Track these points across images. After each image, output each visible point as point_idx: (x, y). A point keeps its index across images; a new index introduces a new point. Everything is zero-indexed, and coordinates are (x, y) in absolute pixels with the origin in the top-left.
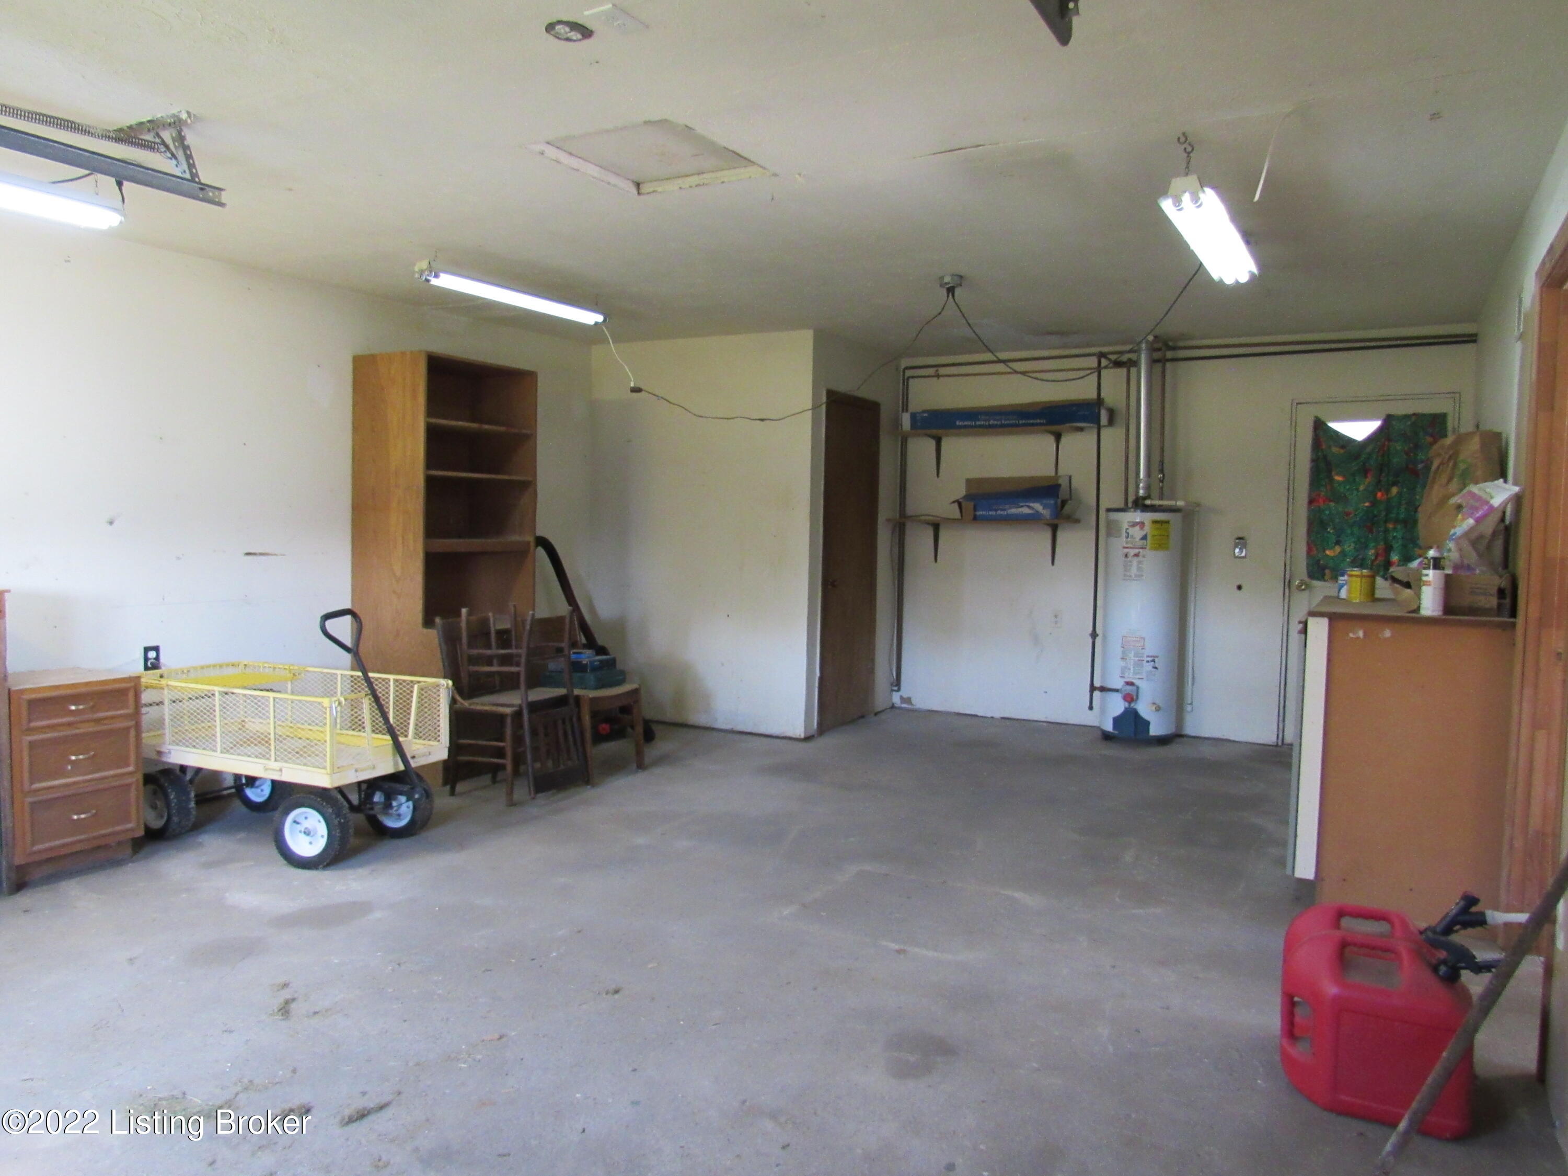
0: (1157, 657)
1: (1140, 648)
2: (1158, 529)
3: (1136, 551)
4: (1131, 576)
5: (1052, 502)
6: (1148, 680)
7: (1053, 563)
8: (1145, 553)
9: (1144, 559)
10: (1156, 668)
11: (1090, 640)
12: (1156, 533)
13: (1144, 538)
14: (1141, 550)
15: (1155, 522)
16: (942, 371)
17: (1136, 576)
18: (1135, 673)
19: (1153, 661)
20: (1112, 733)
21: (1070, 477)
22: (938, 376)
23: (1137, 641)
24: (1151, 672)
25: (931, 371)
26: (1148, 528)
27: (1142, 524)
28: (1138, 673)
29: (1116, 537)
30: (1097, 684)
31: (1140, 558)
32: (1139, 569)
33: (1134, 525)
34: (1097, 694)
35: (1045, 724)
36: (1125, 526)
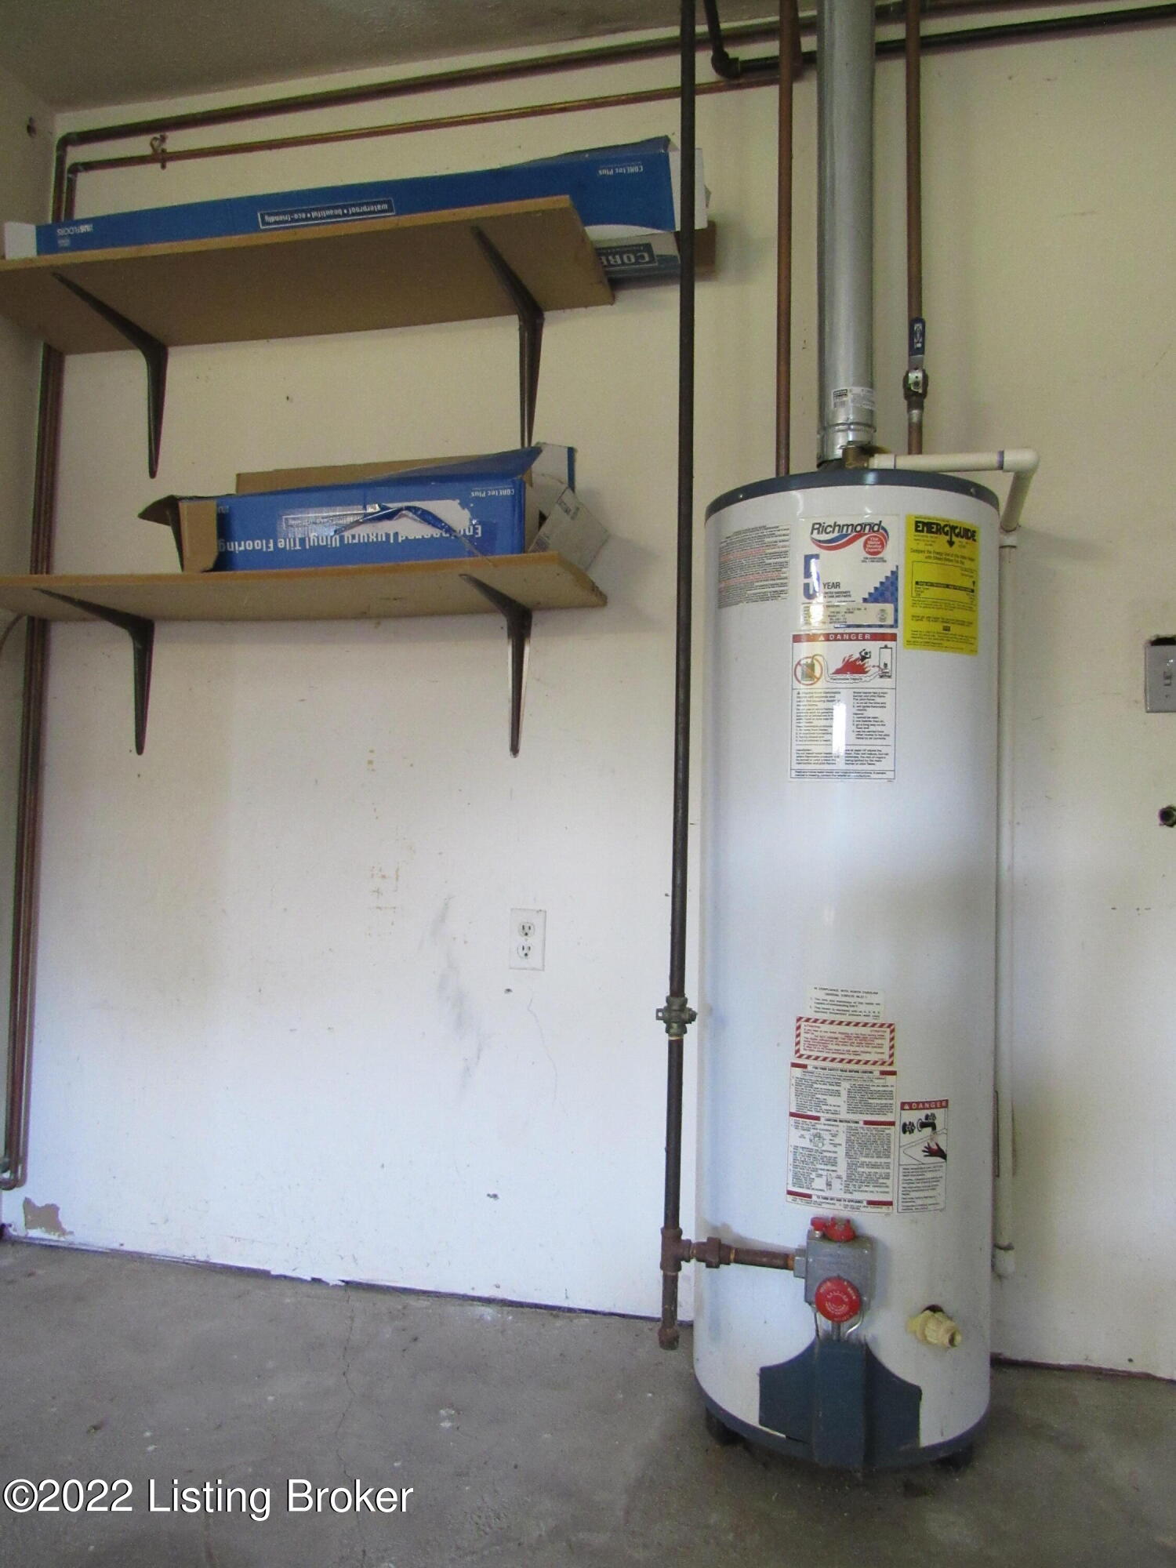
0: (943, 1104)
1: (877, 1069)
2: (939, 557)
3: (853, 649)
4: (829, 757)
5: (507, 492)
6: (907, 1209)
7: (515, 749)
8: (886, 656)
9: (887, 683)
10: (940, 1153)
11: (659, 1038)
12: (930, 572)
13: (885, 592)
14: (873, 647)
15: (926, 527)
16: (177, 141)
17: (852, 756)
18: (853, 1180)
19: (929, 1123)
20: (754, 1429)
21: (571, 452)
22: (161, 158)
23: (863, 1040)
24: (920, 1169)
25: (141, 145)
26: (895, 554)
27: (873, 536)
28: (870, 1180)
29: (764, 598)
30: (690, 1230)
31: (871, 681)
32: (862, 725)
33: (840, 537)
34: (689, 1269)
35: (488, 1312)
36: (802, 543)
